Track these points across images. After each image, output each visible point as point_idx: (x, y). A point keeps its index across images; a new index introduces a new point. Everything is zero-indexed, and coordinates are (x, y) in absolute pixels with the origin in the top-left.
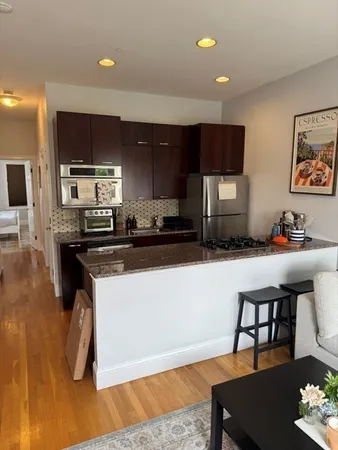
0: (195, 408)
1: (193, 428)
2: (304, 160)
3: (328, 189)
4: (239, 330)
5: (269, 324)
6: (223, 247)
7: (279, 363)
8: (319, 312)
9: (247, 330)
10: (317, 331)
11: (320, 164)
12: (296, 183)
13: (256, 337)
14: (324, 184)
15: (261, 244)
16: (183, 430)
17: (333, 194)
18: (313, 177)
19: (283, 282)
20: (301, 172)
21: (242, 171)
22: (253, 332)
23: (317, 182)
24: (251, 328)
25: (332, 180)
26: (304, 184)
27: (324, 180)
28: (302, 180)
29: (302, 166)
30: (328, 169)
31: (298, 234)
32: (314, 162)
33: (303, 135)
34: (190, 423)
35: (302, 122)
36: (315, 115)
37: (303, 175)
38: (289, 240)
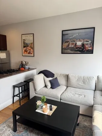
0: (5, 122)
1: (6, 127)
2: (25, 47)
3: (32, 55)
4: (14, 96)
5: (22, 93)
6: (6, 73)
7: (26, 102)
8: (35, 85)
9: (16, 96)
10: (35, 90)
11: (30, 48)
12: (24, 53)
13: (19, 97)
14: (31, 54)
15: (17, 71)
16: (3, 129)
17: (34, 56)
18: (28, 52)
19: (24, 80)
20: (25, 50)
21: (7, 49)
22: (18, 95)
23: (29, 53)
24: (18, 94)
25: (33, 53)
26: (26, 53)
27: (31, 53)
28: (25, 53)
29: (25, 48)
30: (32, 50)
31: (27, 67)
32: (28, 48)
33: (24, 40)
34: (5, 127)
35: (24, 37)
36: (27, 35)
37: (26, 51)
38: (25, 69)
